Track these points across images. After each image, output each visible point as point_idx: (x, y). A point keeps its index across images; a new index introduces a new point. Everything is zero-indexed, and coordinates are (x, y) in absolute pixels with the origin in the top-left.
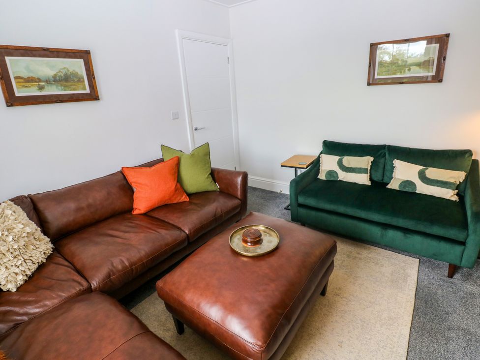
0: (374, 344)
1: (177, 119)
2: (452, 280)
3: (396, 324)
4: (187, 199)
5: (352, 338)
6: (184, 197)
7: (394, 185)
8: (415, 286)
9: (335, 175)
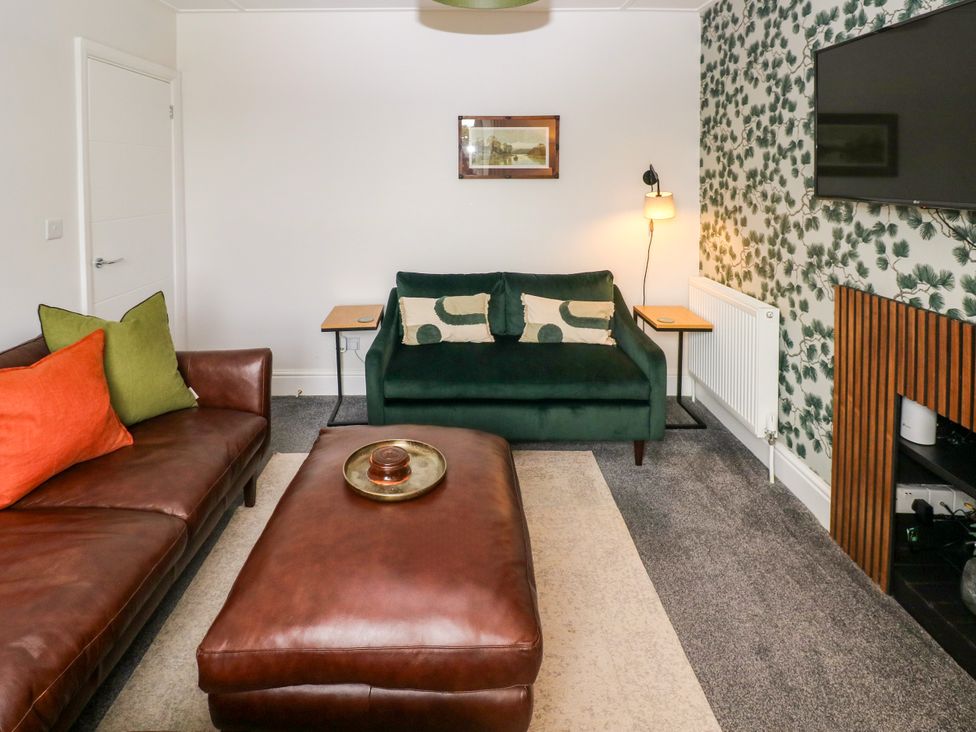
0: (612, 602)
1: (60, 238)
2: (643, 468)
3: (620, 558)
4: (129, 441)
5: (578, 609)
6: (122, 434)
7: (530, 336)
8: (609, 492)
9: (435, 333)
